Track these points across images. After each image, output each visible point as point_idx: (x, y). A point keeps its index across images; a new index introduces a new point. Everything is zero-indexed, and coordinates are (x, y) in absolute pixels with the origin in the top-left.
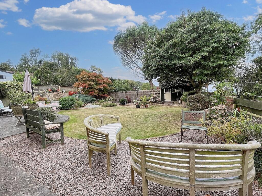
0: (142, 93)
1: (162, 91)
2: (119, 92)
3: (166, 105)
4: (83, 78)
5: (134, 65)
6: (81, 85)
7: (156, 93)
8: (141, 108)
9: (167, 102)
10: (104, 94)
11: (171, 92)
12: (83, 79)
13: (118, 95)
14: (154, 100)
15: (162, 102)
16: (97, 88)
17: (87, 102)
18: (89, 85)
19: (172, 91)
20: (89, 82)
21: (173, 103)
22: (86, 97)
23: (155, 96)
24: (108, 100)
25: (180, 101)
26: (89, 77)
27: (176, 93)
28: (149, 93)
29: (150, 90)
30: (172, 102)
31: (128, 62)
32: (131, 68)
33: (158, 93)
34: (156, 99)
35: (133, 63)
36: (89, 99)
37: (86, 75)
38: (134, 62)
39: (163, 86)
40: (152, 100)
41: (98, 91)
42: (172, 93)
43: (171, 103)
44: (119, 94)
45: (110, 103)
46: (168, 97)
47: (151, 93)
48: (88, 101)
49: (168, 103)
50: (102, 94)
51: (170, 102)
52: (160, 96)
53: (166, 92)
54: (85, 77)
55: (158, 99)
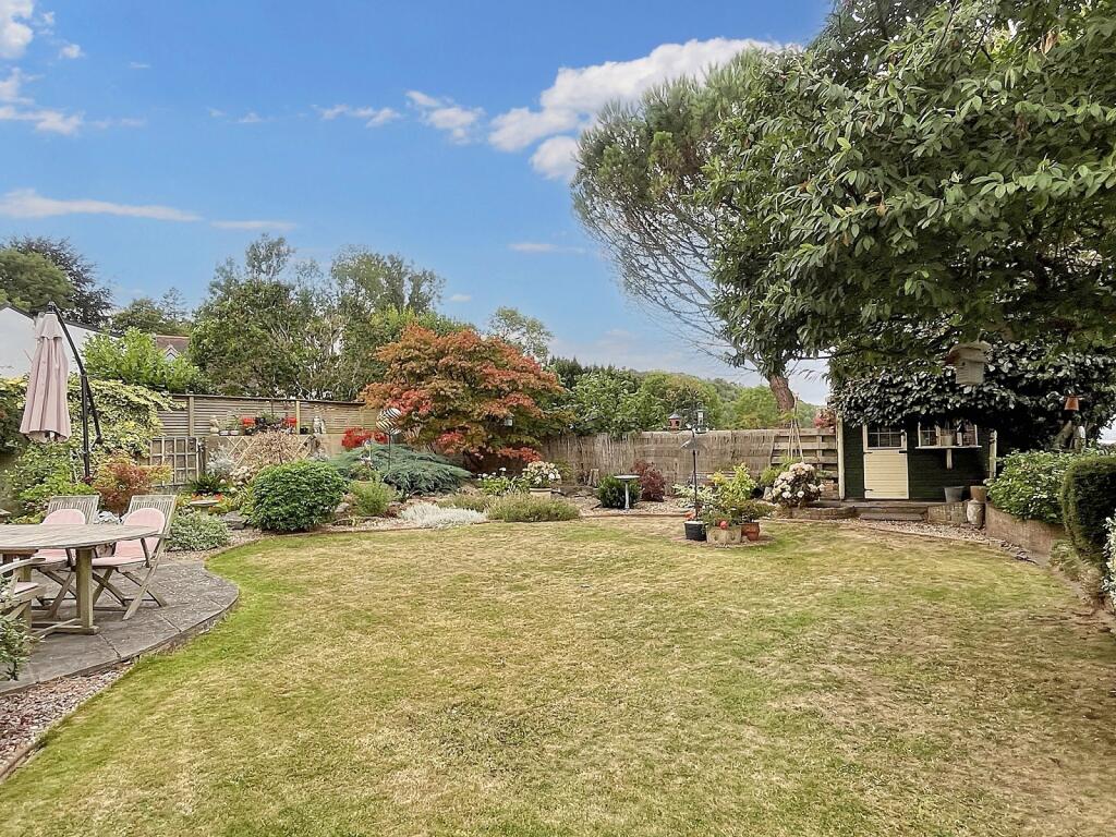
0: (729, 447)
1: (852, 437)
2: (602, 437)
3: (874, 525)
4: (410, 359)
5: (685, 288)
6: (396, 398)
7: (809, 446)
8: (713, 546)
9: (882, 504)
10: (518, 445)
11: (904, 446)
12: (409, 366)
13: (592, 454)
14: (801, 494)
15: (851, 504)
16: (479, 414)
17: (415, 488)
18: (437, 397)
19: (912, 442)
20: (439, 383)
21: (923, 517)
22: (417, 463)
23: (805, 467)
24: (532, 482)
25: (972, 509)
26: (442, 353)
27: (943, 452)
28: (770, 446)
29: (776, 431)
30: (916, 510)
31: (651, 274)
32: (666, 306)
33: (825, 446)
34: (813, 487)
35: (682, 277)
36: (428, 475)
37: (426, 343)
38: (682, 271)
39: (858, 408)
40: (783, 490)
41: (481, 428)
42: (912, 453)
43: (908, 517)
44: (598, 447)
45: (542, 498)
46: (887, 473)
47: (783, 446)
48: (423, 485)
49: (888, 510)
50: (509, 445)
51: (901, 510)
52: (836, 465)
53: (872, 443)
54: (417, 357)
55: (821, 486)
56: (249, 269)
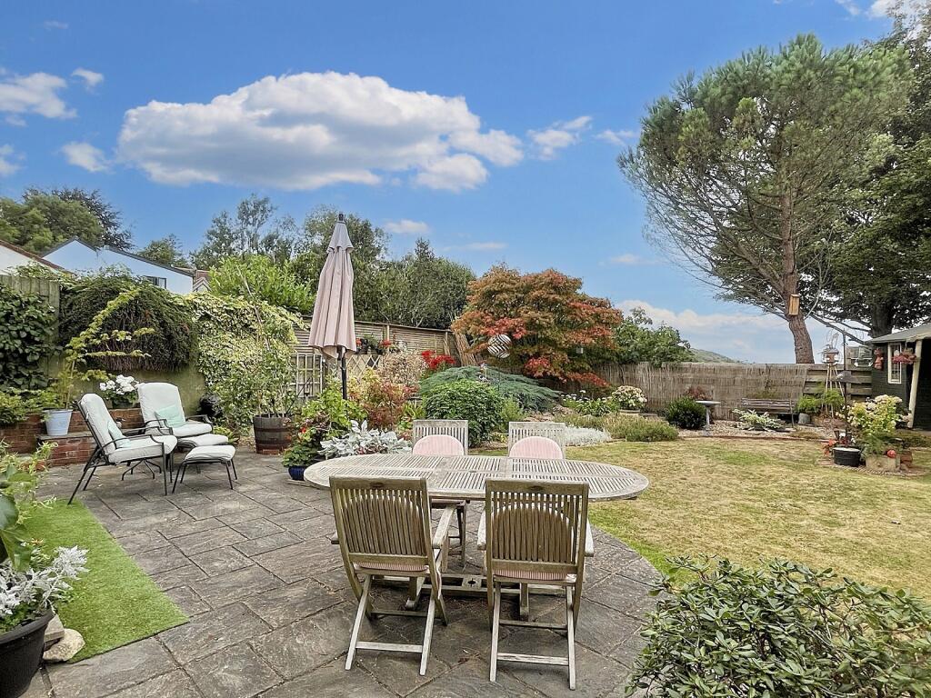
0: (762, 378)
6: (488, 325)
20: (528, 313)
28: (803, 378)
29: (807, 366)
33: (854, 379)
37: (513, 278)
56: (240, 221)
